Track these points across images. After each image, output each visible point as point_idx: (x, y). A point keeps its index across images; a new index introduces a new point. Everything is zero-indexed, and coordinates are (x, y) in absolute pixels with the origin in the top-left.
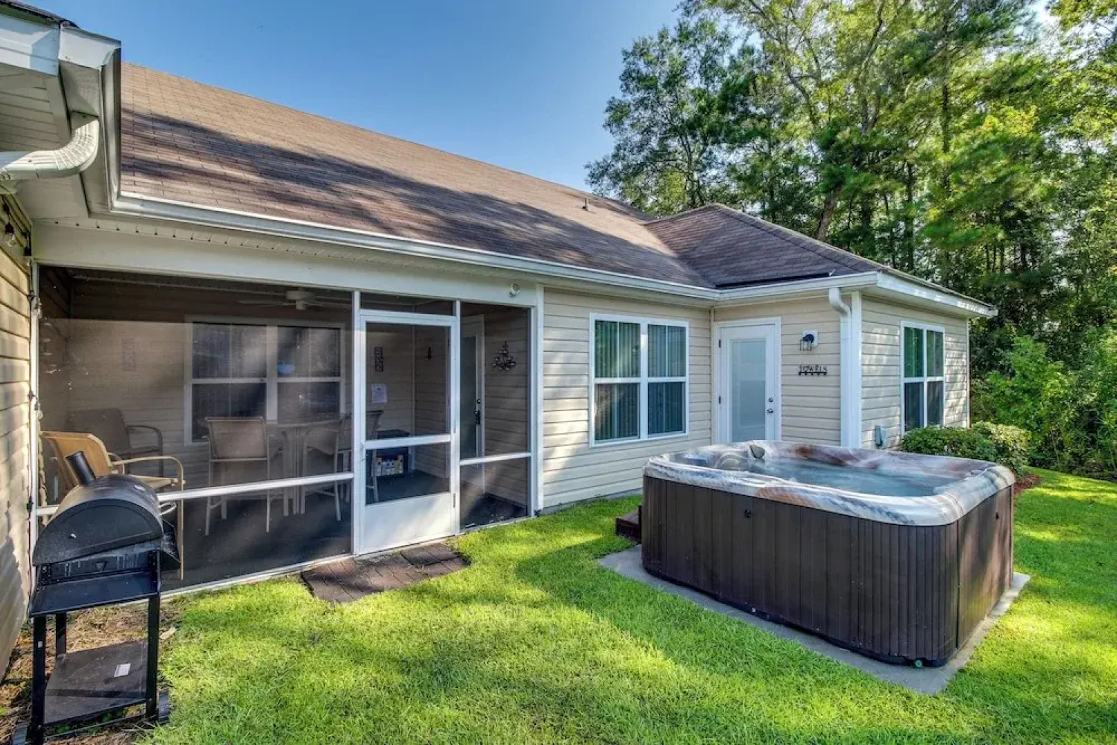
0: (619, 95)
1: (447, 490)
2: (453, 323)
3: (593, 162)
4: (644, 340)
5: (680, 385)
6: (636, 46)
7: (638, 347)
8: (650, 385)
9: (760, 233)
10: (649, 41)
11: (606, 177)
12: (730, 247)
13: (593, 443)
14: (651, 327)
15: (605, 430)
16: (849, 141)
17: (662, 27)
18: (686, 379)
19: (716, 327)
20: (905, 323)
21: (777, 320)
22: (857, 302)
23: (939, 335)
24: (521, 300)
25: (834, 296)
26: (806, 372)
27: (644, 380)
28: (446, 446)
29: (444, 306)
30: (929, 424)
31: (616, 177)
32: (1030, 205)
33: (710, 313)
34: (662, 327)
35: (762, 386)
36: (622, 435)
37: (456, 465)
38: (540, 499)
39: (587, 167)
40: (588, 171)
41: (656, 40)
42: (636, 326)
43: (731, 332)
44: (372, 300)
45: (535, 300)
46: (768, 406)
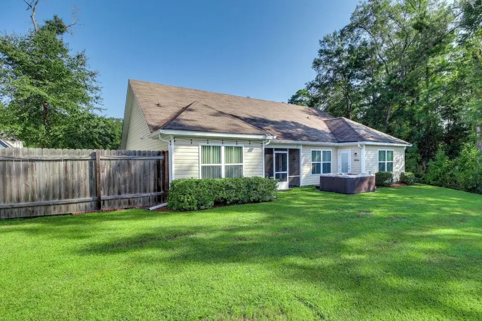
0: (318, 57)
1: (286, 181)
2: (287, 152)
3: (308, 82)
4: (322, 154)
5: (330, 163)
6: (325, 38)
7: (320, 155)
8: (323, 164)
9: (349, 128)
10: (329, 36)
11: (313, 87)
12: (343, 132)
13: (311, 174)
14: (323, 152)
15: (313, 172)
16: (395, 83)
17: (334, 31)
18: (331, 162)
19: (338, 150)
20: (379, 150)
21: (350, 149)
22: (364, 146)
23: (393, 152)
24: (298, 148)
25: (359, 146)
26: (356, 160)
27: (322, 162)
28: (286, 174)
29: (286, 150)
30: (387, 171)
31: (317, 87)
32: (453, 106)
33: (337, 148)
34: (326, 151)
35: (347, 164)
36: (317, 173)
37: (288, 177)
38: (302, 184)
39: (306, 84)
40: (306, 86)
41: (332, 35)
42: (320, 151)
43: (341, 152)
44: (276, 149)
45: (301, 148)
46: (349, 167)
